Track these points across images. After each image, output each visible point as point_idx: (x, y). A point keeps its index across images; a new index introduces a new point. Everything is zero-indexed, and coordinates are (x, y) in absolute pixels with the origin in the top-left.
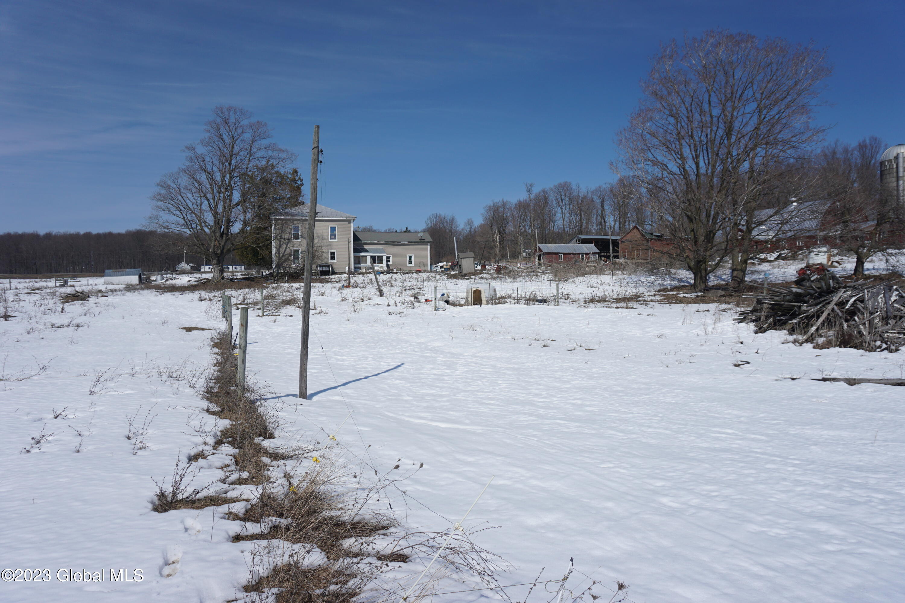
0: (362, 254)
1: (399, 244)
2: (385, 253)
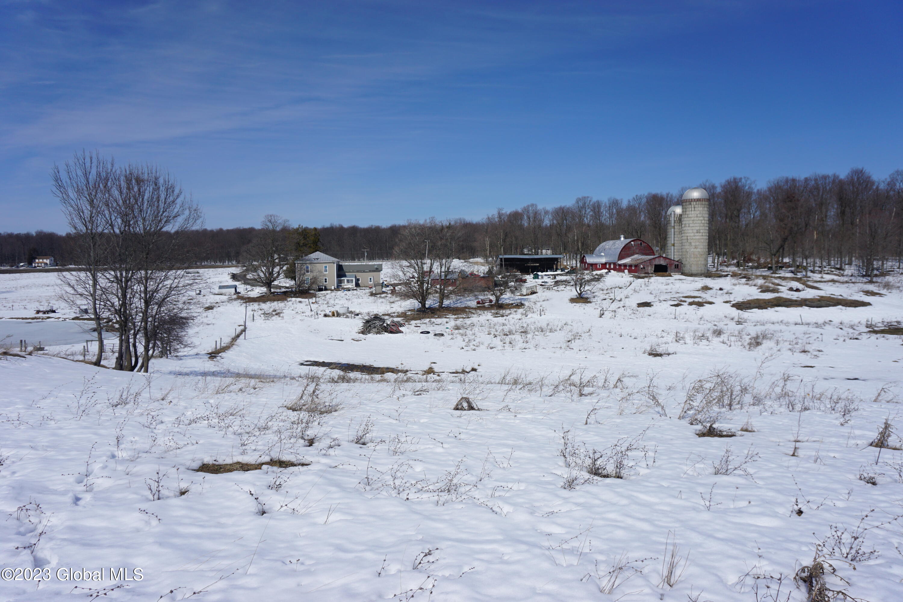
0: (342, 279)
1: (364, 272)
2: (356, 277)
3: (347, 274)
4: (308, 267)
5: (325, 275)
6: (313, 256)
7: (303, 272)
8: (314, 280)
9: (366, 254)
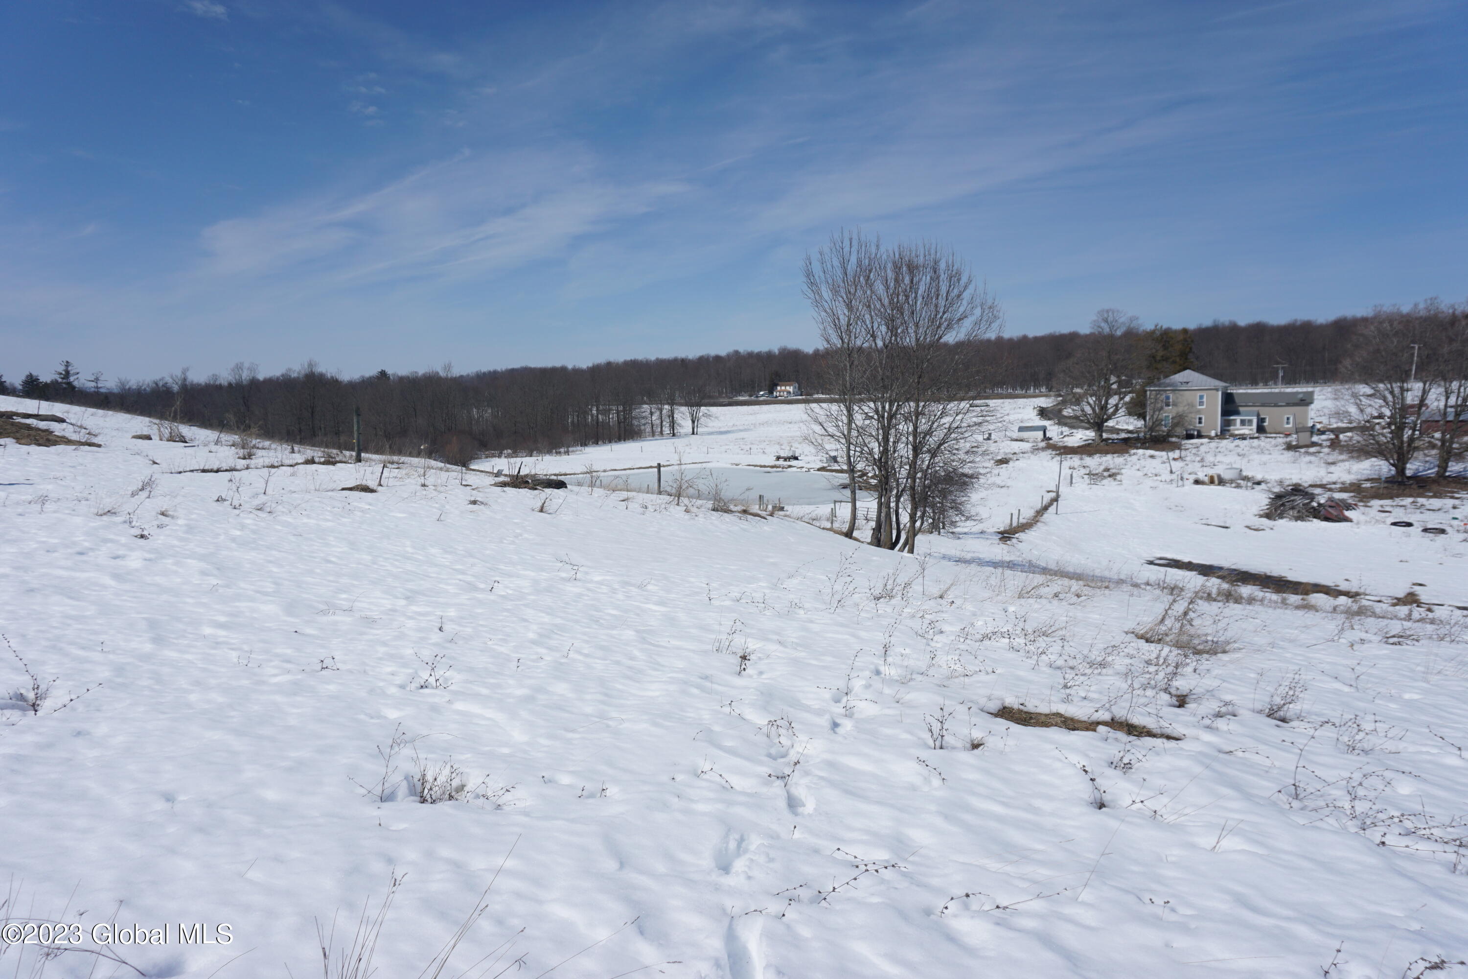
0: (1232, 418)
1: (1276, 405)
2: (1258, 415)
3: (1241, 409)
4: (1168, 398)
5: (1199, 411)
6: (1179, 377)
7: (1159, 405)
8: (1179, 420)
9: (1281, 374)
